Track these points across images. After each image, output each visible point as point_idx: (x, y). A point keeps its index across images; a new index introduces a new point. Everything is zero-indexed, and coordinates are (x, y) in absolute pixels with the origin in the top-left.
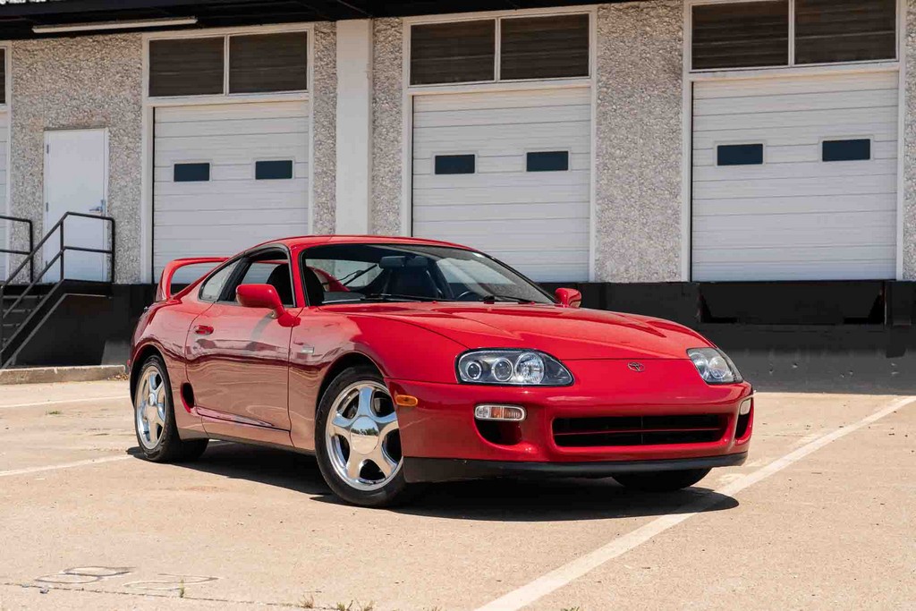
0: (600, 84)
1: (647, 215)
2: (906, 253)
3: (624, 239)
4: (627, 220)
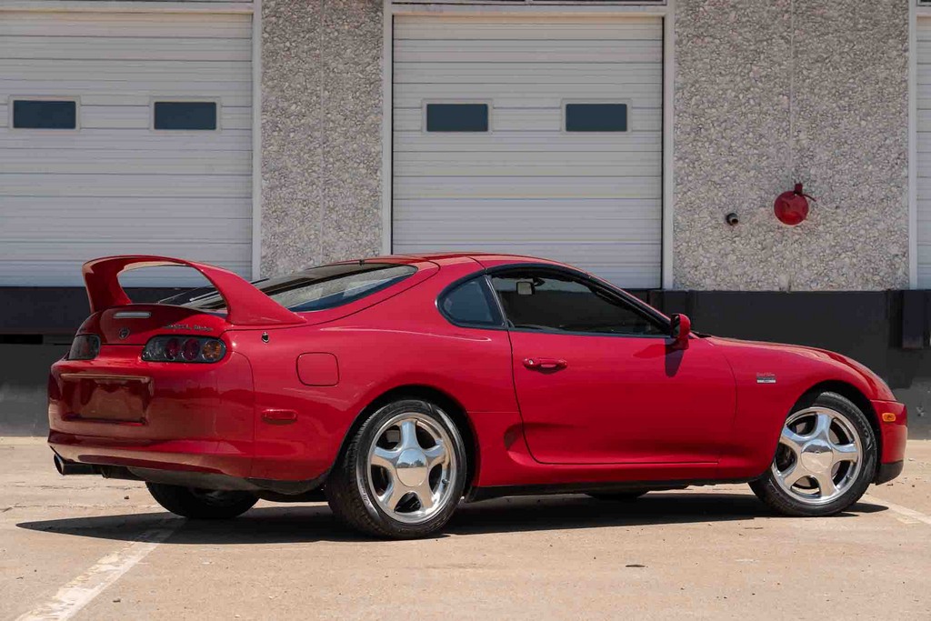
0: (267, 11)
1: (335, 195)
2: (677, 254)
3: (303, 228)
4: (306, 202)
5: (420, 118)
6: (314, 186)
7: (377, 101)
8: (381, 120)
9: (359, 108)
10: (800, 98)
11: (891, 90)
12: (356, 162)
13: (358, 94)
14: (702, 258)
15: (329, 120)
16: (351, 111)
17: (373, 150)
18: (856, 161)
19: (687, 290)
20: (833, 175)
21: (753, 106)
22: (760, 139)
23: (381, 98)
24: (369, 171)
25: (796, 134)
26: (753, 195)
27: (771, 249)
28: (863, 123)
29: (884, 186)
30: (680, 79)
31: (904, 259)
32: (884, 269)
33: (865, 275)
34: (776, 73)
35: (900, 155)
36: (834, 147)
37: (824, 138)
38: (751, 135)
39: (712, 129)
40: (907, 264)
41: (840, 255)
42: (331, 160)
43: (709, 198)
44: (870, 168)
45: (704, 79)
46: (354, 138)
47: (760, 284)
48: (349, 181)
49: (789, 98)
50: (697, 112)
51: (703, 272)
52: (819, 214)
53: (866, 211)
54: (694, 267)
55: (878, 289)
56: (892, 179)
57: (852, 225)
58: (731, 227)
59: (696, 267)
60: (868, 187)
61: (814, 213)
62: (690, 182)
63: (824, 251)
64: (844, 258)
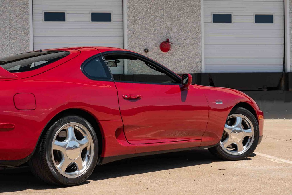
4: (3, 45)
5: (42, 17)
6: (6, 39)
7: (27, 11)
8: (29, 17)
9: (21, 13)
10: (167, 11)
11: (196, 8)
12: (20, 31)
13: (20, 8)
14: (136, 64)
15: (11, 17)
16: (18, 14)
17: (26, 27)
18: (185, 31)
19: (132, 74)
20: (178, 36)
21: (152, 13)
22: (155, 24)
23: (28, 9)
24: (25, 34)
25: (166, 23)
26: (153, 42)
27: (159, 60)
28: (187, 19)
29: (194, 40)
30: (129, 4)
31: (201, 63)
32: (194, 66)
33: (189, 68)
34: (159, 3)
35: (199, 29)
36: (178, 27)
37: (175, 24)
38: (152, 23)
39: (139, 21)
40: (201, 65)
41: (181, 62)
42: (12, 30)
43: (139, 44)
44: (190, 34)
45: (136, 4)
46: (20, 23)
47: (155, 73)
48: (18, 38)
49: (164, 11)
50: (134, 15)
51: (137, 68)
52: (174, 49)
53: (188, 48)
54: (134, 67)
55: (193, 73)
56: (196, 37)
57: (184, 52)
58: (146, 53)
59: (135, 67)
60: (189, 40)
61: (172, 48)
62: (133, 38)
63: (176, 61)
64: (182, 63)
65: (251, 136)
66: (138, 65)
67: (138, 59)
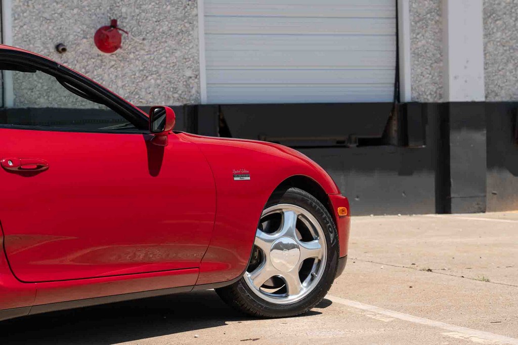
14: (35, 83)
19: (25, 107)
20: (140, 13)
26: (77, 29)
27: (93, 72)
29: (180, 22)
31: (196, 80)
32: (181, 87)
33: (167, 93)
40: (198, 84)
41: (147, 77)
43: (41, 31)
44: (169, 7)
47: (83, 104)
51: (37, 93)
52: (130, 45)
53: (166, 42)
54: (30, 89)
55: (178, 104)
56: (185, 17)
57: (155, 53)
58: (60, 55)
59: (32, 90)
60: (167, 23)
61: (126, 44)
62: (25, 17)
63: (135, 75)
64: (150, 80)
65: (320, 258)
66: (40, 85)
67: (40, 69)
